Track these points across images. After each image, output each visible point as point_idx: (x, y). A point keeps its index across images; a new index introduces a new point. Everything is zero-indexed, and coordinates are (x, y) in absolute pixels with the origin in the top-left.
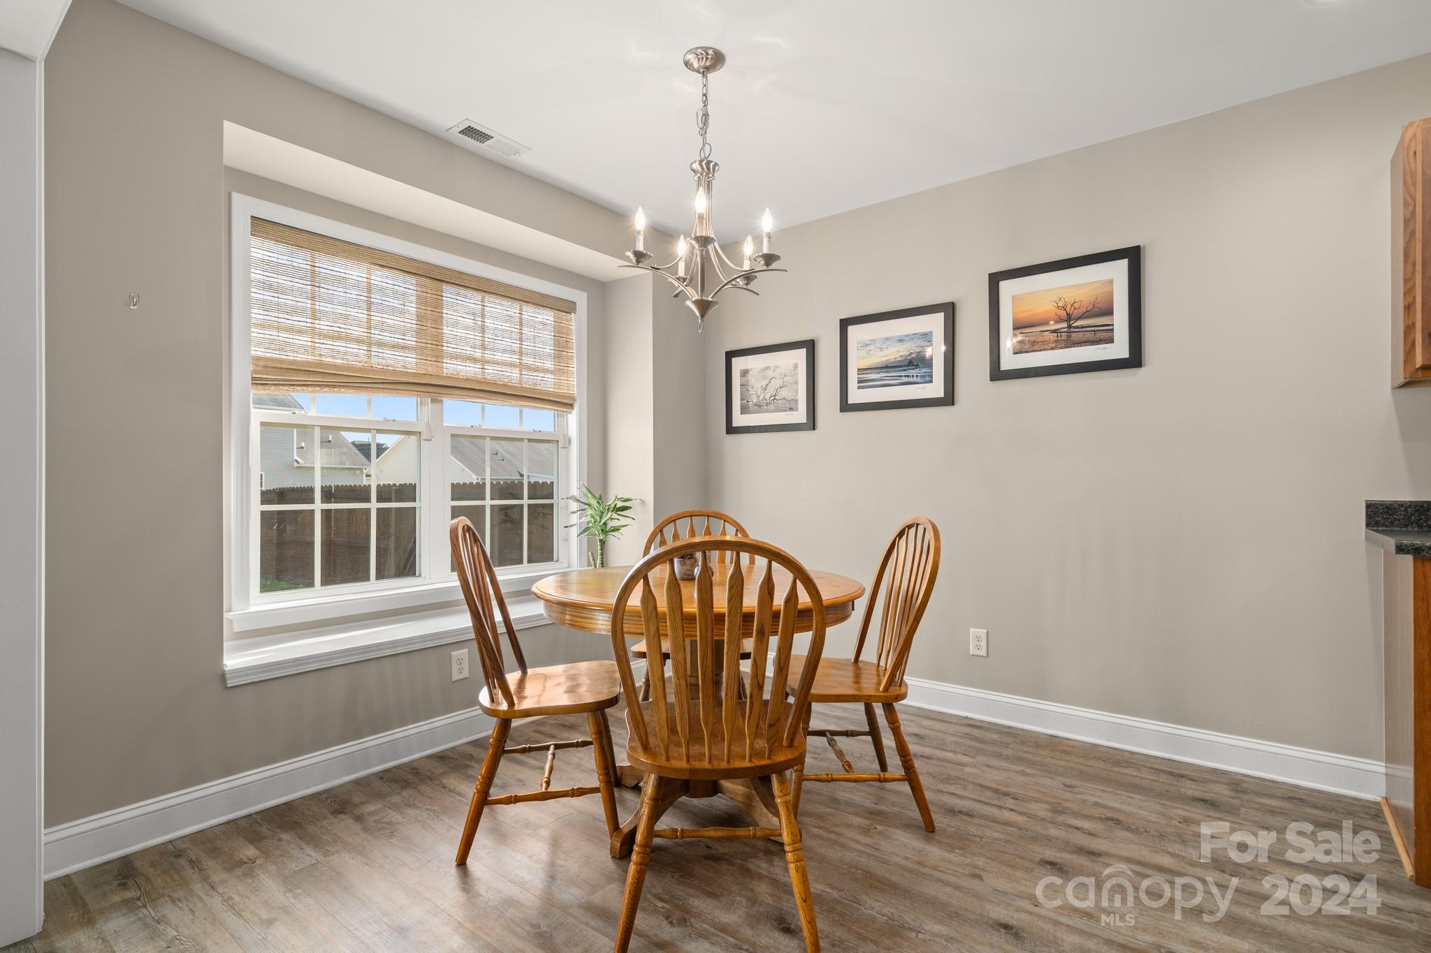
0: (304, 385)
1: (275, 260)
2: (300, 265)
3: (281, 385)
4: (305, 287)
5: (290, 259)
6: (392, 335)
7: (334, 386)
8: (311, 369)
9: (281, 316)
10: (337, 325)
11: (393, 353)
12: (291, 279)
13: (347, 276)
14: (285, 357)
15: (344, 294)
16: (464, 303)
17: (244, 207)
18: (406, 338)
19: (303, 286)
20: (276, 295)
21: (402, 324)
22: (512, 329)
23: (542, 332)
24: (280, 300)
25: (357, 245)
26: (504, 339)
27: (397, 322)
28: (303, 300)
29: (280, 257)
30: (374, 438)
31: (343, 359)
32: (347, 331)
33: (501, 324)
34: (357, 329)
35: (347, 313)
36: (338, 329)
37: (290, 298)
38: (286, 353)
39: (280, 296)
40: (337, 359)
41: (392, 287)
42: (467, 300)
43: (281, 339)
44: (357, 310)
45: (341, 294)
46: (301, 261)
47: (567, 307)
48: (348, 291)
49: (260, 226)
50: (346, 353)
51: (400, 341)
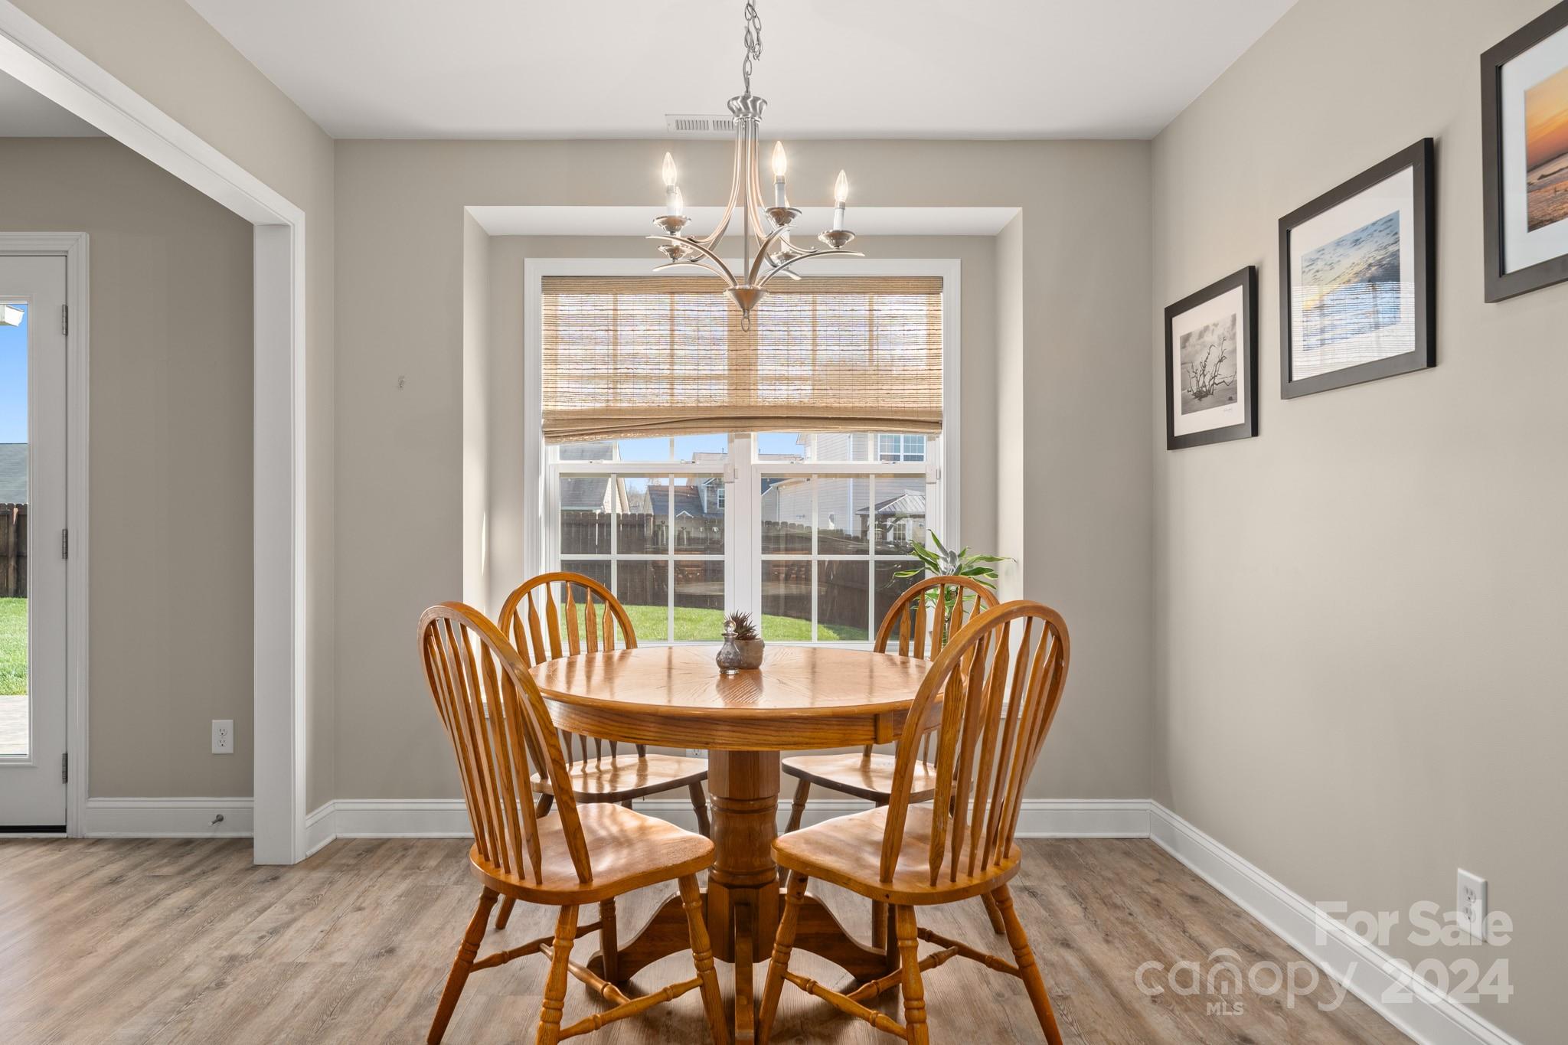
0: (592, 434)
1: (567, 313)
2: (590, 312)
3: (572, 436)
4: (593, 333)
5: (580, 308)
6: (683, 368)
7: (621, 432)
8: (595, 417)
9: (571, 367)
10: (625, 366)
11: (684, 387)
12: (580, 328)
13: (635, 312)
14: (573, 408)
15: (632, 333)
16: (773, 313)
17: (536, 268)
18: (701, 368)
19: (591, 333)
20: (567, 347)
21: (696, 352)
22: (841, 333)
23: (889, 328)
24: (571, 351)
25: (640, 277)
26: (828, 348)
27: (688, 352)
28: (592, 347)
29: (571, 308)
30: (672, 482)
31: (629, 402)
32: (635, 371)
33: (825, 328)
34: (645, 367)
35: (635, 351)
36: (626, 371)
37: (580, 347)
38: (574, 404)
39: (571, 347)
40: (623, 402)
41: (683, 313)
42: (777, 309)
43: (571, 390)
44: (645, 347)
45: (628, 333)
46: (590, 308)
47: (932, 286)
48: (637, 328)
49: (552, 284)
50: (633, 395)
51: (692, 372)
